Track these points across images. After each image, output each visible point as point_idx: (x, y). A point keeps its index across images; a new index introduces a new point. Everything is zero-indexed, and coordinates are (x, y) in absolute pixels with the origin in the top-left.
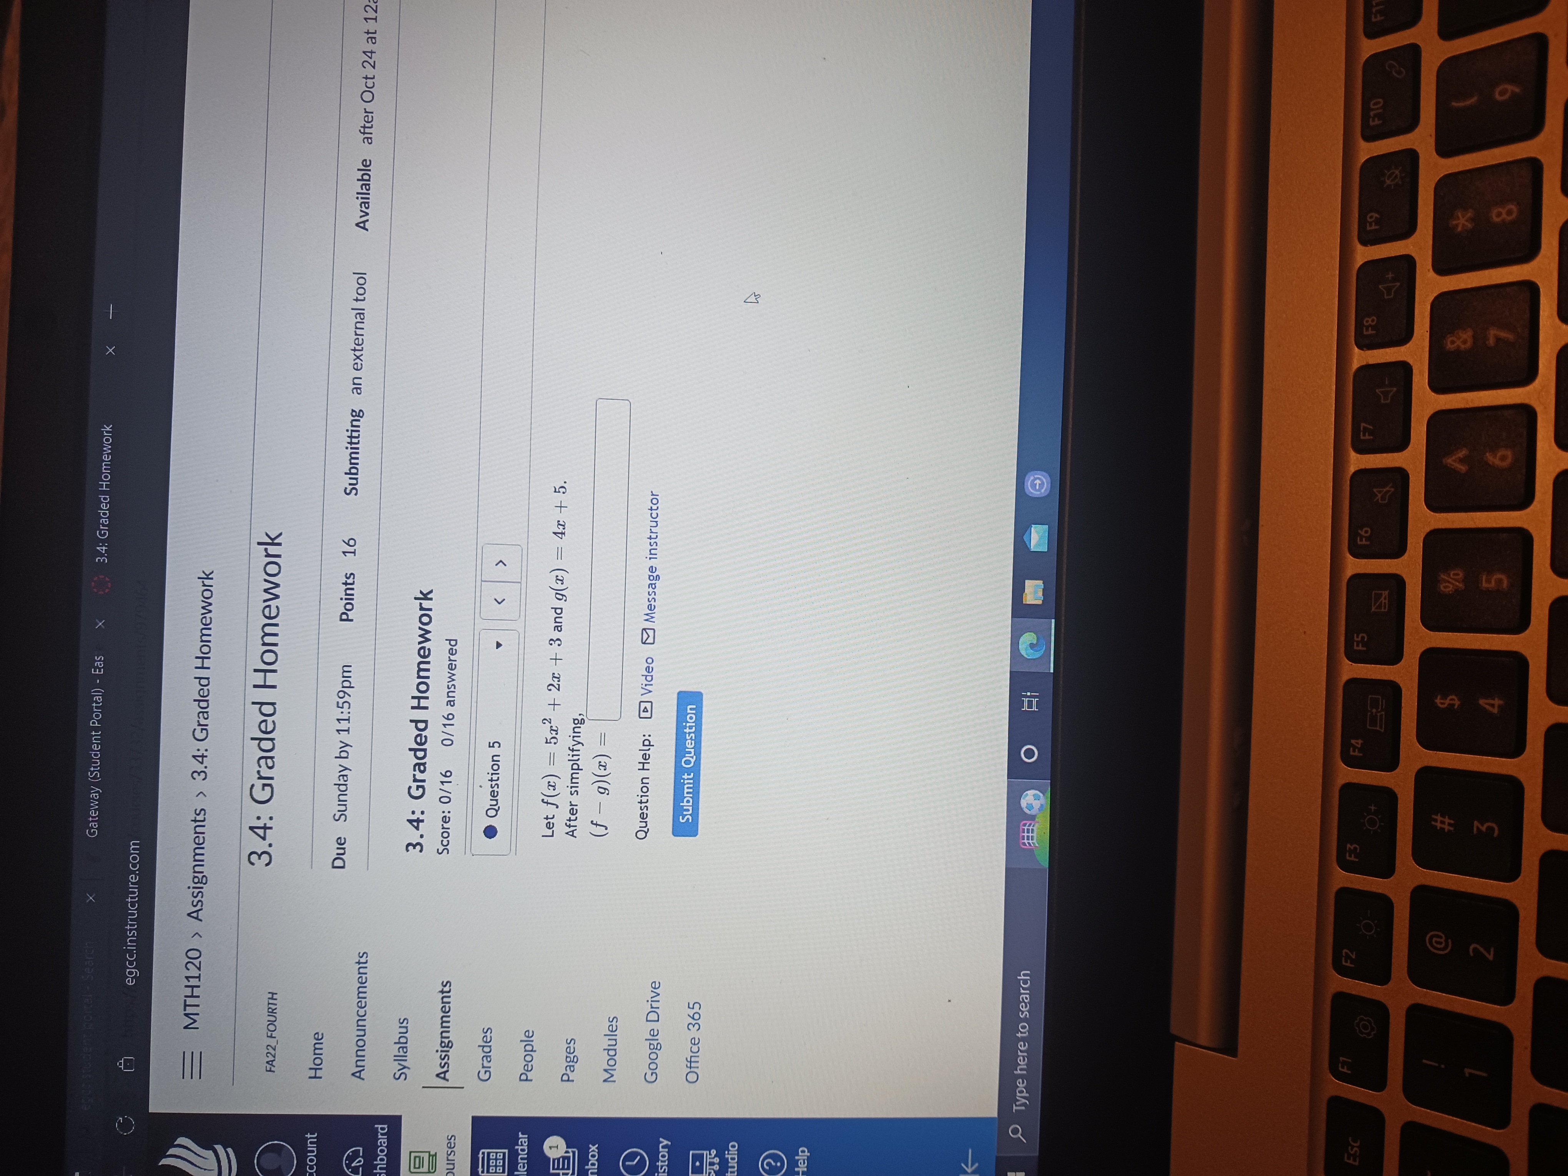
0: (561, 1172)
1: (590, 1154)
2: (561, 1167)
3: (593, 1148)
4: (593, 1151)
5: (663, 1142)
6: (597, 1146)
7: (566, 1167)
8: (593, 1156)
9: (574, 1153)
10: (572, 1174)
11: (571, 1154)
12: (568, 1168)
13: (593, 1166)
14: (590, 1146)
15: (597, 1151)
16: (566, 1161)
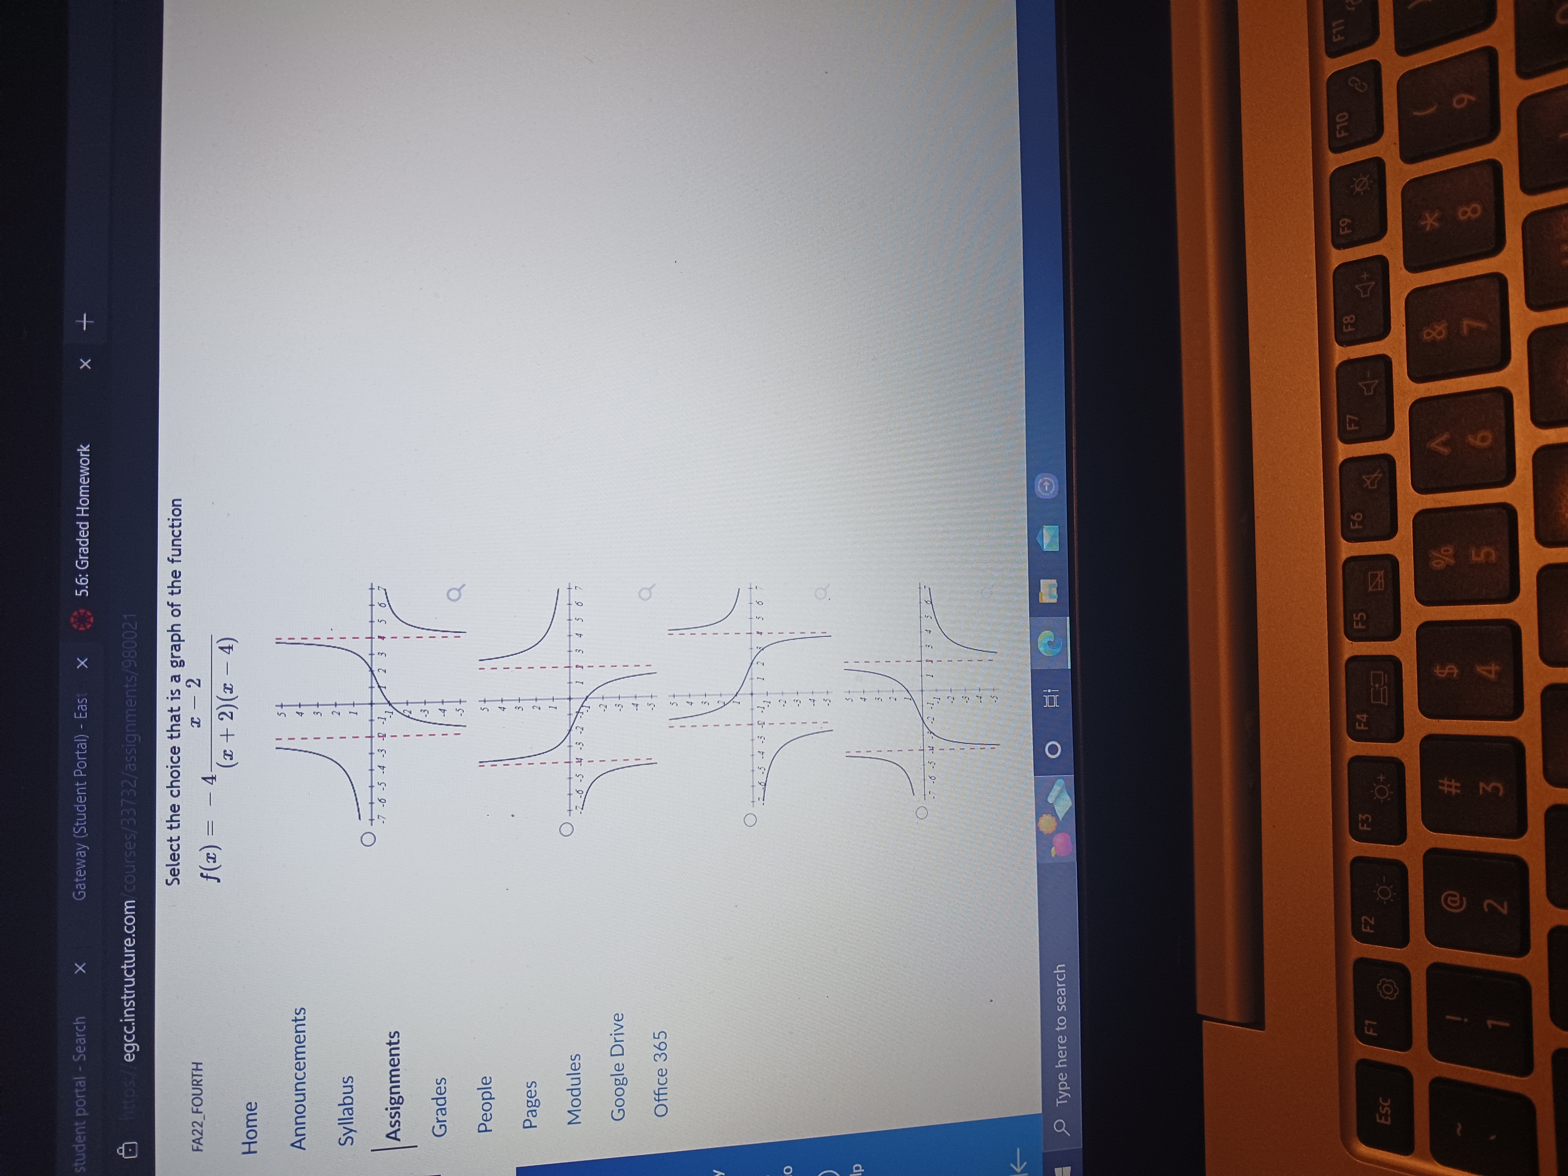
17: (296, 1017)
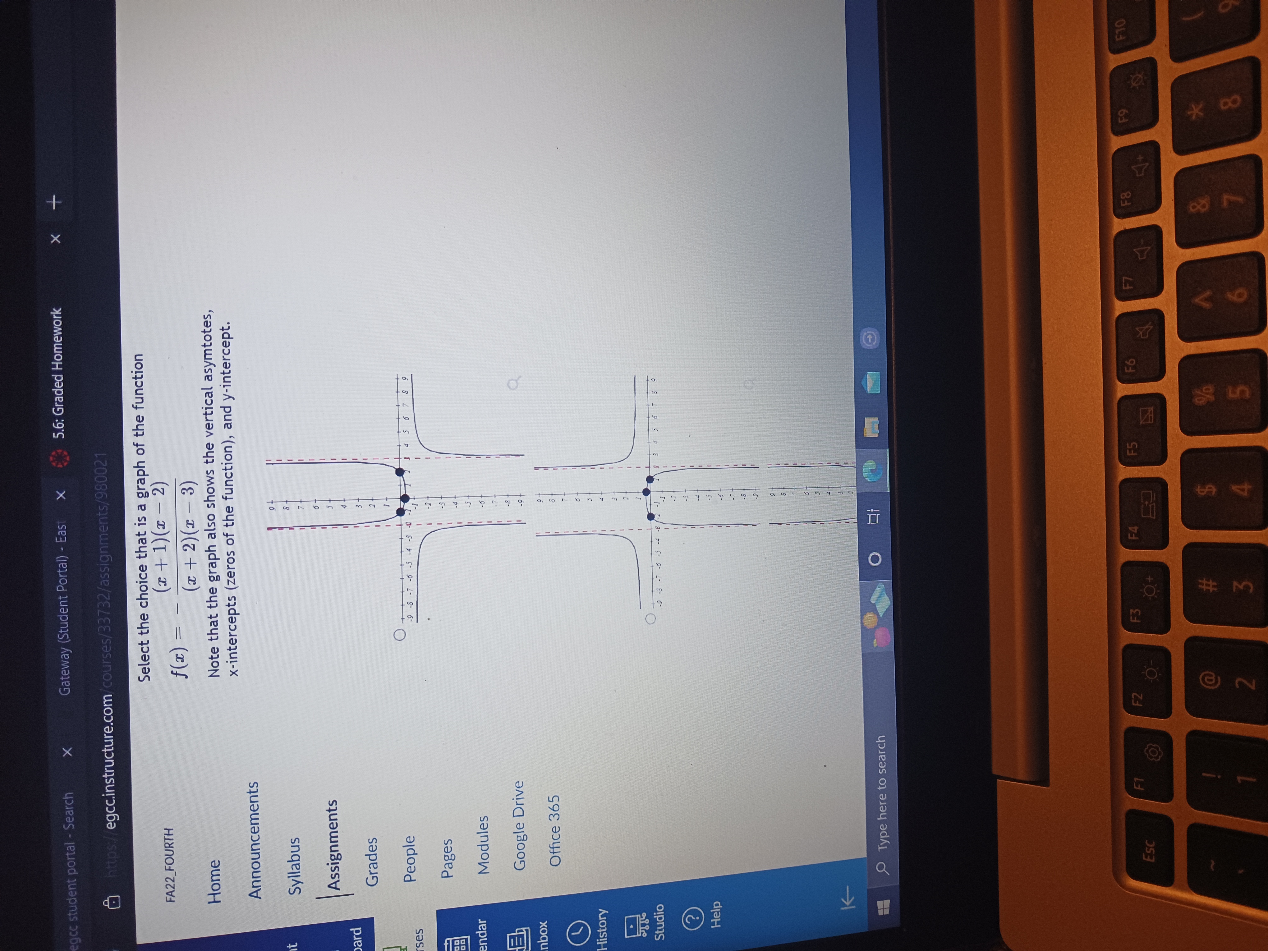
0: (517, 949)
1: (541, 930)
2: (517, 944)
3: (543, 925)
4: (544, 927)
5: (601, 912)
6: (546, 922)
7: (521, 944)
8: (544, 931)
9: (527, 930)
10: (526, 950)
11: (525, 933)
12: (523, 945)
13: (543, 941)
14: (541, 923)
15: (546, 926)
16: (521, 939)
17: (250, 790)
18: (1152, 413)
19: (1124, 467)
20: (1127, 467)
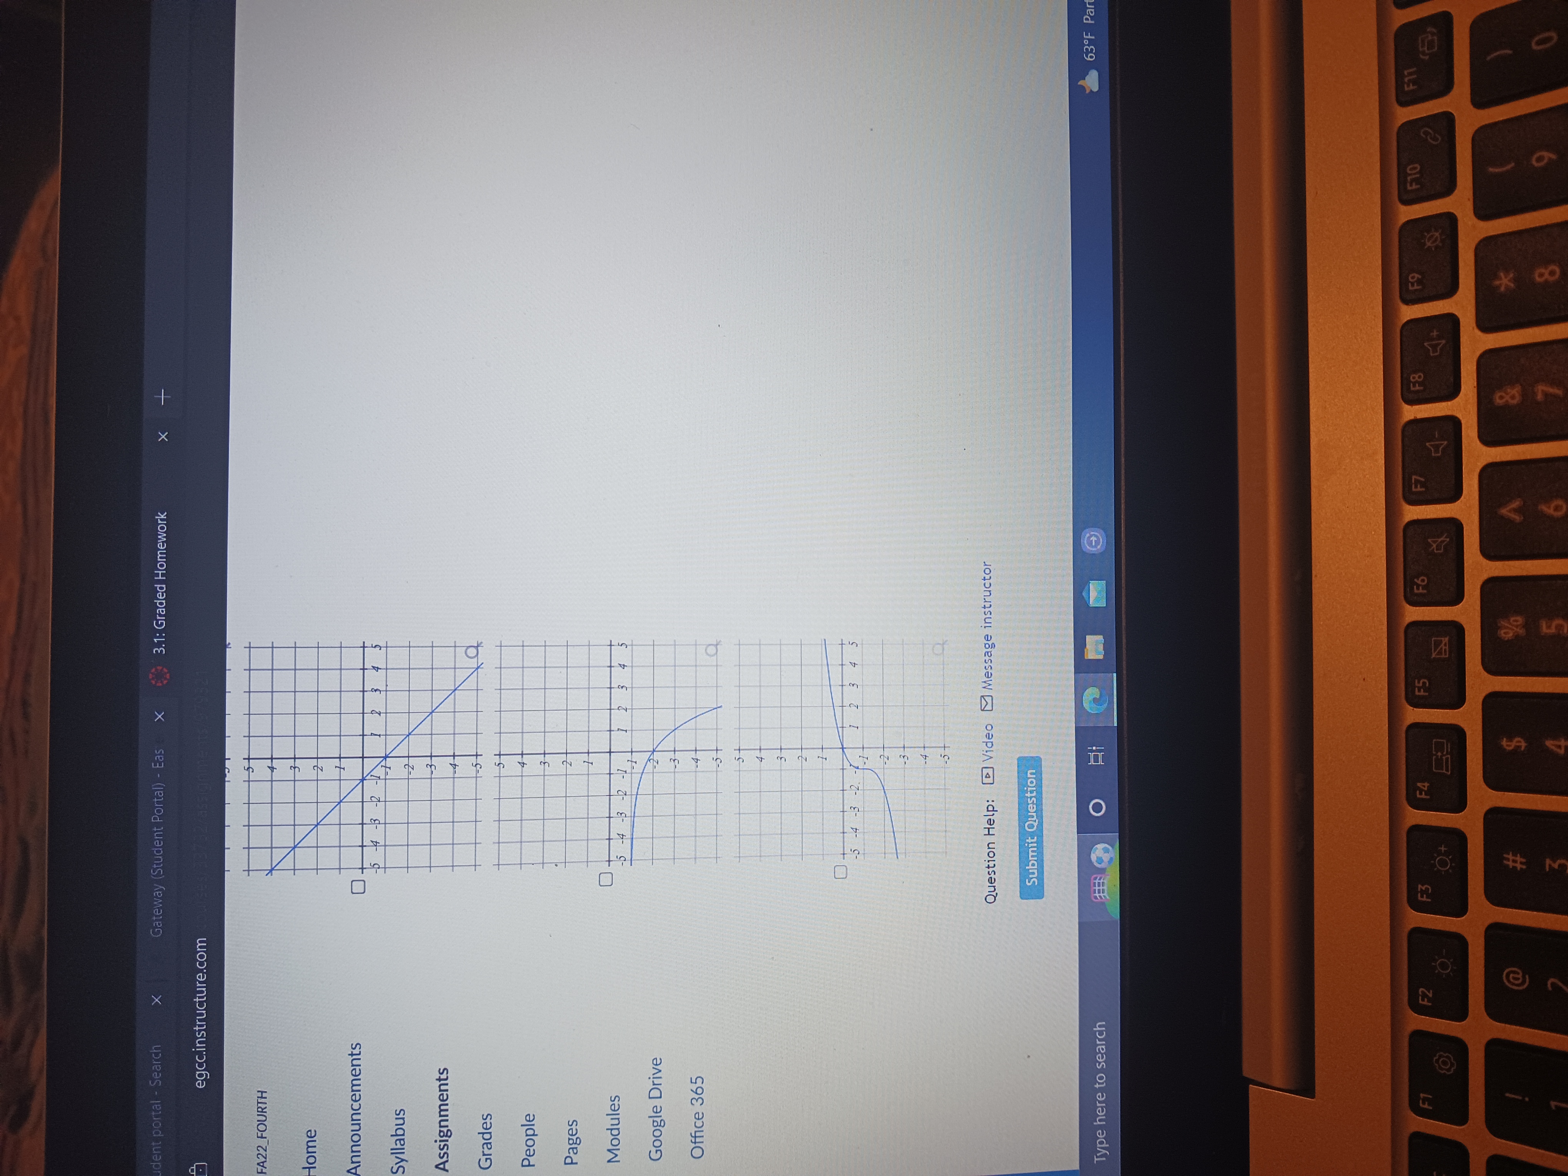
17: (352, 1052)
18: (1447, 645)
19: (1412, 708)
20: (1415, 709)
